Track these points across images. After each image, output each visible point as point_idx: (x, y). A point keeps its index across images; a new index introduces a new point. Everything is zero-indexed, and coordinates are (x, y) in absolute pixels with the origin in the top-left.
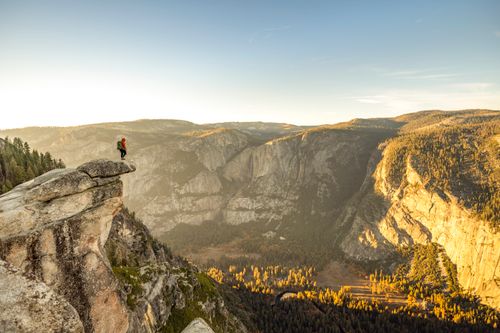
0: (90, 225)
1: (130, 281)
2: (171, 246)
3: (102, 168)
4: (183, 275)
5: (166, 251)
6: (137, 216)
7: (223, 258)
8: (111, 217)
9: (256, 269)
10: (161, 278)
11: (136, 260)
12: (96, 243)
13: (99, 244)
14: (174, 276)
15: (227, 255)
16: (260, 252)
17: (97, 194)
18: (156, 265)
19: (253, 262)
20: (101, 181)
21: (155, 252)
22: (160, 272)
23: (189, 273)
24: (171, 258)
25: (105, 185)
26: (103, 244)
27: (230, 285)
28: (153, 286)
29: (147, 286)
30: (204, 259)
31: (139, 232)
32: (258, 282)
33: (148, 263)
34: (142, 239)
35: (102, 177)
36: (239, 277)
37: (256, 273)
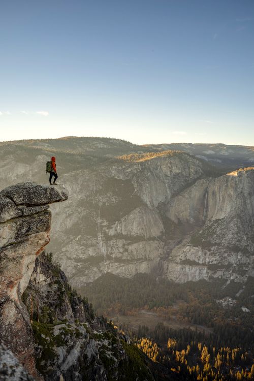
0: (10, 265)
1: (41, 341)
2: (93, 302)
3: (29, 194)
4: (106, 342)
5: (88, 308)
6: (54, 259)
7: (160, 326)
8: (35, 258)
9: (205, 348)
10: (79, 343)
11: (49, 314)
12: (15, 289)
13: (18, 291)
14: (95, 343)
15: (165, 323)
16: (212, 326)
17: (22, 226)
18: (74, 326)
19: (200, 337)
20: (27, 211)
21: (73, 307)
22: (78, 335)
23: (115, 341)
24: (92, 317)
25: (31, 216)
26: (22, 291)
27: (168, 365)
28: (69, 352)
29: (60, 351)
30: (135, 324)
31: (55, 279)
32: (207, 367)
33: (64, 321)
34: (59, 289)
35: (28, 205)
36: (181, 355)
37: (205, 354)
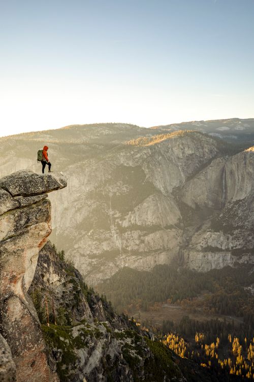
0: (12, 259)
1: (60, 345)
2: (112, 300)
3: (25, 183)
4: (129, 341)
5: (106, 306)
6: (66, 257)
7: (185, 320)
8: (37, 250)
9: (236, 340)
10: (101, 343)
11: (66, 316)
12: (19, 284)
13: (23, 286)
14: (117, 342)
15: (191, 317)
16: (242, 315)
17: (20, 218)
18: (93, 326)
19: (230, 328)
20: (24, 201)
21: (91, 307)
22: (99, 335)
23: (138, 339)
24: (113, 316)
25: (29, 206)
26: (27, 286)
27: (197, 360)
28: (90, 354)
29: (81, 353)
30: (159, 320)
31: (70, 278)
32: (239, 360)
33: (83, 322)
34: (75, 288)
35: (25, 195)
36: (210, 349)
37: (236, 346)
